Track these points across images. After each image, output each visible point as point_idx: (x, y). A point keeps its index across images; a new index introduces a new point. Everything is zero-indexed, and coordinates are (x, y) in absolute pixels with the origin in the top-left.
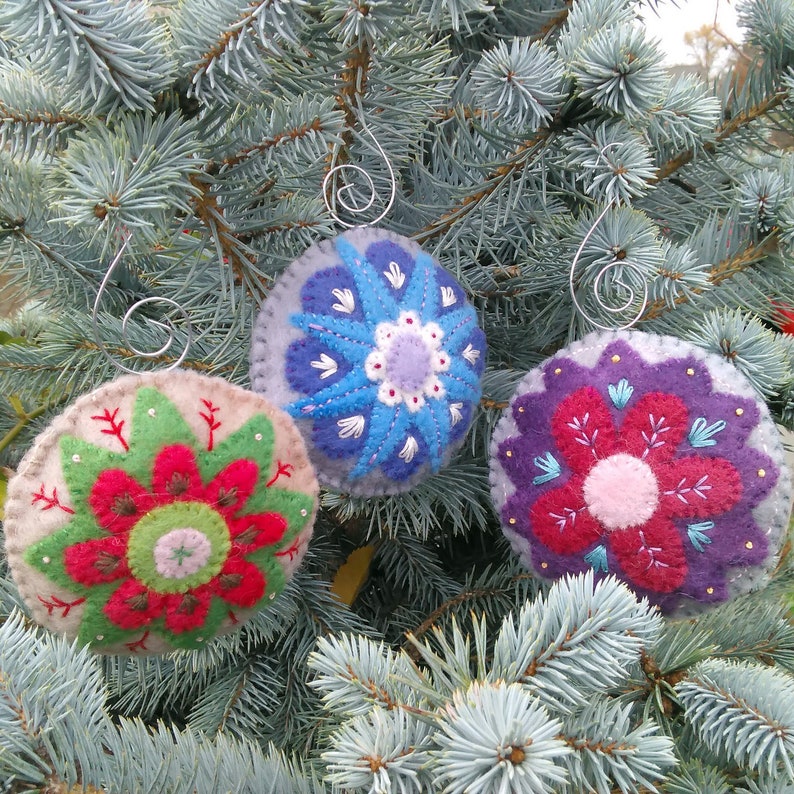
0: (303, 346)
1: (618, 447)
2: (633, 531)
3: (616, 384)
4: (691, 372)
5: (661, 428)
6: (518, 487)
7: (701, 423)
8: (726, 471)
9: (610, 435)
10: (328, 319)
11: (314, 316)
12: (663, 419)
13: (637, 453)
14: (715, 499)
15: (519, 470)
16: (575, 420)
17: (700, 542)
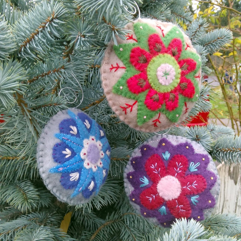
0: (60, 145)
1: (167, 173)
2: (174, 200)
3: (165, 153)
4: (187, 147)
5: (180, 166)
6: (135, 188)
7: (192, 164)
8: (201, 179)
9: (164, 169)
10: (69, 136)
11: (64, 134)
12: (180, 163)
13: (173, 175)
14: (199, 188)
15: (135, 183)
16: (153, 165)
17: (195, 202)
